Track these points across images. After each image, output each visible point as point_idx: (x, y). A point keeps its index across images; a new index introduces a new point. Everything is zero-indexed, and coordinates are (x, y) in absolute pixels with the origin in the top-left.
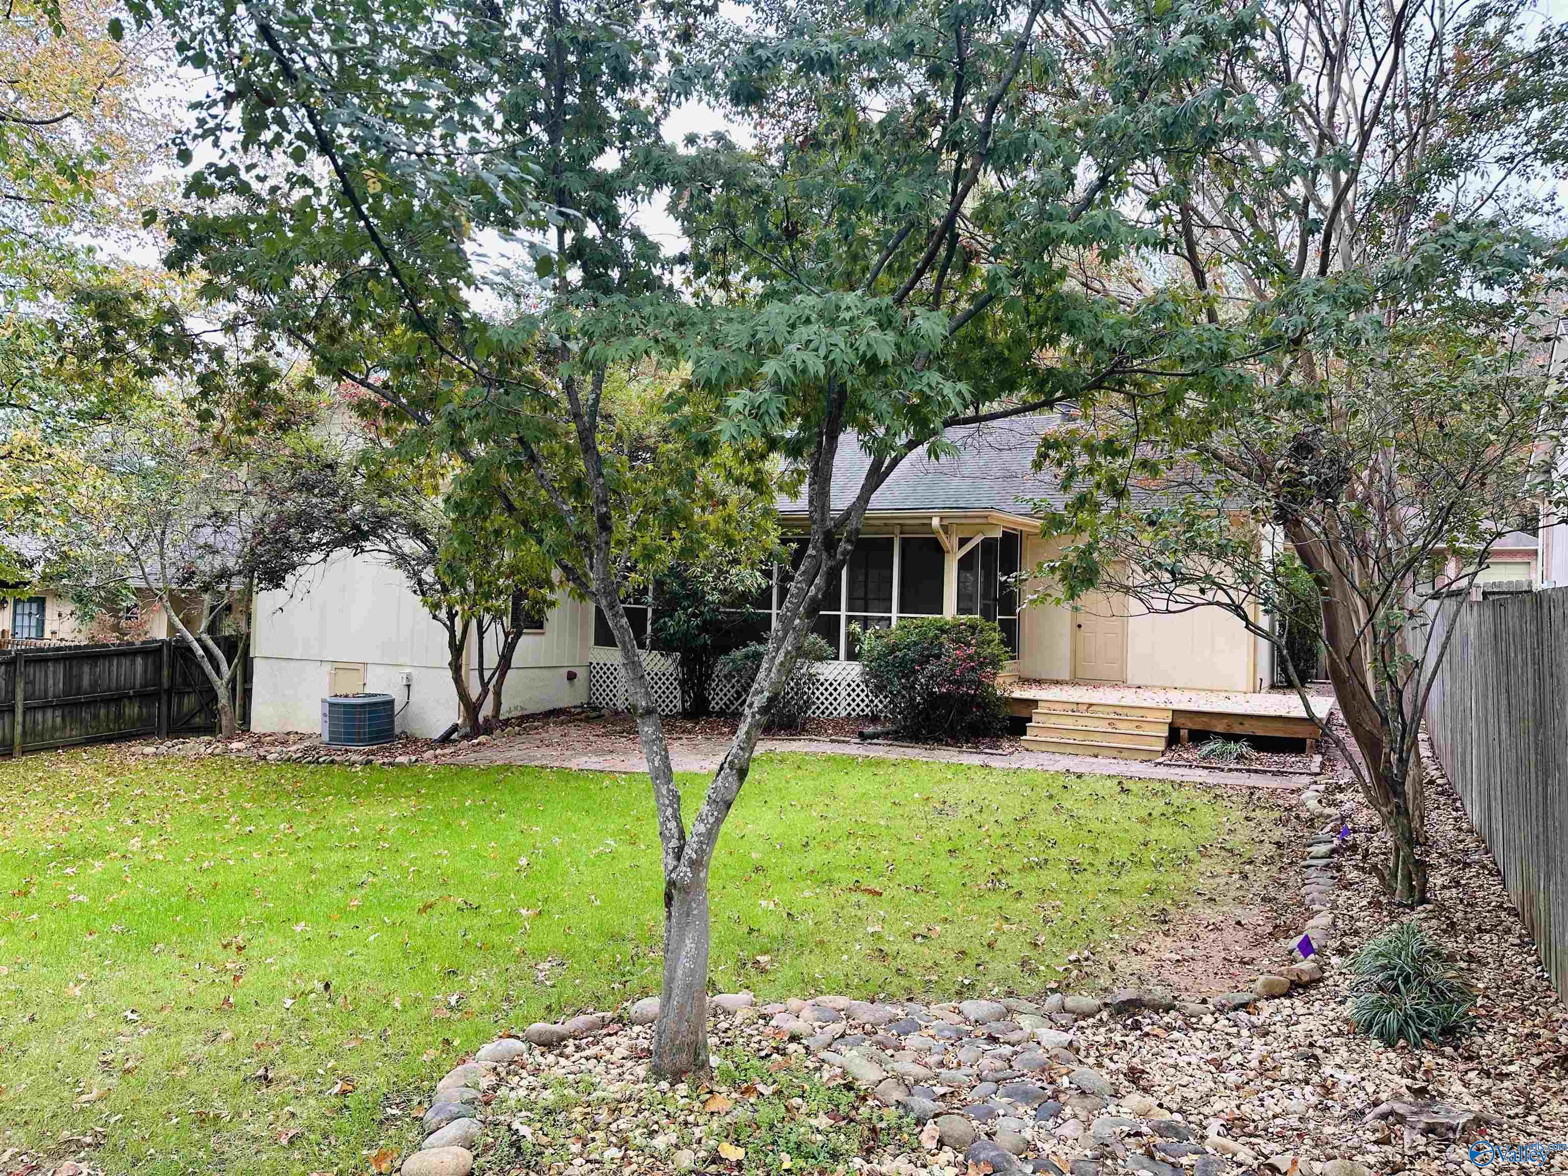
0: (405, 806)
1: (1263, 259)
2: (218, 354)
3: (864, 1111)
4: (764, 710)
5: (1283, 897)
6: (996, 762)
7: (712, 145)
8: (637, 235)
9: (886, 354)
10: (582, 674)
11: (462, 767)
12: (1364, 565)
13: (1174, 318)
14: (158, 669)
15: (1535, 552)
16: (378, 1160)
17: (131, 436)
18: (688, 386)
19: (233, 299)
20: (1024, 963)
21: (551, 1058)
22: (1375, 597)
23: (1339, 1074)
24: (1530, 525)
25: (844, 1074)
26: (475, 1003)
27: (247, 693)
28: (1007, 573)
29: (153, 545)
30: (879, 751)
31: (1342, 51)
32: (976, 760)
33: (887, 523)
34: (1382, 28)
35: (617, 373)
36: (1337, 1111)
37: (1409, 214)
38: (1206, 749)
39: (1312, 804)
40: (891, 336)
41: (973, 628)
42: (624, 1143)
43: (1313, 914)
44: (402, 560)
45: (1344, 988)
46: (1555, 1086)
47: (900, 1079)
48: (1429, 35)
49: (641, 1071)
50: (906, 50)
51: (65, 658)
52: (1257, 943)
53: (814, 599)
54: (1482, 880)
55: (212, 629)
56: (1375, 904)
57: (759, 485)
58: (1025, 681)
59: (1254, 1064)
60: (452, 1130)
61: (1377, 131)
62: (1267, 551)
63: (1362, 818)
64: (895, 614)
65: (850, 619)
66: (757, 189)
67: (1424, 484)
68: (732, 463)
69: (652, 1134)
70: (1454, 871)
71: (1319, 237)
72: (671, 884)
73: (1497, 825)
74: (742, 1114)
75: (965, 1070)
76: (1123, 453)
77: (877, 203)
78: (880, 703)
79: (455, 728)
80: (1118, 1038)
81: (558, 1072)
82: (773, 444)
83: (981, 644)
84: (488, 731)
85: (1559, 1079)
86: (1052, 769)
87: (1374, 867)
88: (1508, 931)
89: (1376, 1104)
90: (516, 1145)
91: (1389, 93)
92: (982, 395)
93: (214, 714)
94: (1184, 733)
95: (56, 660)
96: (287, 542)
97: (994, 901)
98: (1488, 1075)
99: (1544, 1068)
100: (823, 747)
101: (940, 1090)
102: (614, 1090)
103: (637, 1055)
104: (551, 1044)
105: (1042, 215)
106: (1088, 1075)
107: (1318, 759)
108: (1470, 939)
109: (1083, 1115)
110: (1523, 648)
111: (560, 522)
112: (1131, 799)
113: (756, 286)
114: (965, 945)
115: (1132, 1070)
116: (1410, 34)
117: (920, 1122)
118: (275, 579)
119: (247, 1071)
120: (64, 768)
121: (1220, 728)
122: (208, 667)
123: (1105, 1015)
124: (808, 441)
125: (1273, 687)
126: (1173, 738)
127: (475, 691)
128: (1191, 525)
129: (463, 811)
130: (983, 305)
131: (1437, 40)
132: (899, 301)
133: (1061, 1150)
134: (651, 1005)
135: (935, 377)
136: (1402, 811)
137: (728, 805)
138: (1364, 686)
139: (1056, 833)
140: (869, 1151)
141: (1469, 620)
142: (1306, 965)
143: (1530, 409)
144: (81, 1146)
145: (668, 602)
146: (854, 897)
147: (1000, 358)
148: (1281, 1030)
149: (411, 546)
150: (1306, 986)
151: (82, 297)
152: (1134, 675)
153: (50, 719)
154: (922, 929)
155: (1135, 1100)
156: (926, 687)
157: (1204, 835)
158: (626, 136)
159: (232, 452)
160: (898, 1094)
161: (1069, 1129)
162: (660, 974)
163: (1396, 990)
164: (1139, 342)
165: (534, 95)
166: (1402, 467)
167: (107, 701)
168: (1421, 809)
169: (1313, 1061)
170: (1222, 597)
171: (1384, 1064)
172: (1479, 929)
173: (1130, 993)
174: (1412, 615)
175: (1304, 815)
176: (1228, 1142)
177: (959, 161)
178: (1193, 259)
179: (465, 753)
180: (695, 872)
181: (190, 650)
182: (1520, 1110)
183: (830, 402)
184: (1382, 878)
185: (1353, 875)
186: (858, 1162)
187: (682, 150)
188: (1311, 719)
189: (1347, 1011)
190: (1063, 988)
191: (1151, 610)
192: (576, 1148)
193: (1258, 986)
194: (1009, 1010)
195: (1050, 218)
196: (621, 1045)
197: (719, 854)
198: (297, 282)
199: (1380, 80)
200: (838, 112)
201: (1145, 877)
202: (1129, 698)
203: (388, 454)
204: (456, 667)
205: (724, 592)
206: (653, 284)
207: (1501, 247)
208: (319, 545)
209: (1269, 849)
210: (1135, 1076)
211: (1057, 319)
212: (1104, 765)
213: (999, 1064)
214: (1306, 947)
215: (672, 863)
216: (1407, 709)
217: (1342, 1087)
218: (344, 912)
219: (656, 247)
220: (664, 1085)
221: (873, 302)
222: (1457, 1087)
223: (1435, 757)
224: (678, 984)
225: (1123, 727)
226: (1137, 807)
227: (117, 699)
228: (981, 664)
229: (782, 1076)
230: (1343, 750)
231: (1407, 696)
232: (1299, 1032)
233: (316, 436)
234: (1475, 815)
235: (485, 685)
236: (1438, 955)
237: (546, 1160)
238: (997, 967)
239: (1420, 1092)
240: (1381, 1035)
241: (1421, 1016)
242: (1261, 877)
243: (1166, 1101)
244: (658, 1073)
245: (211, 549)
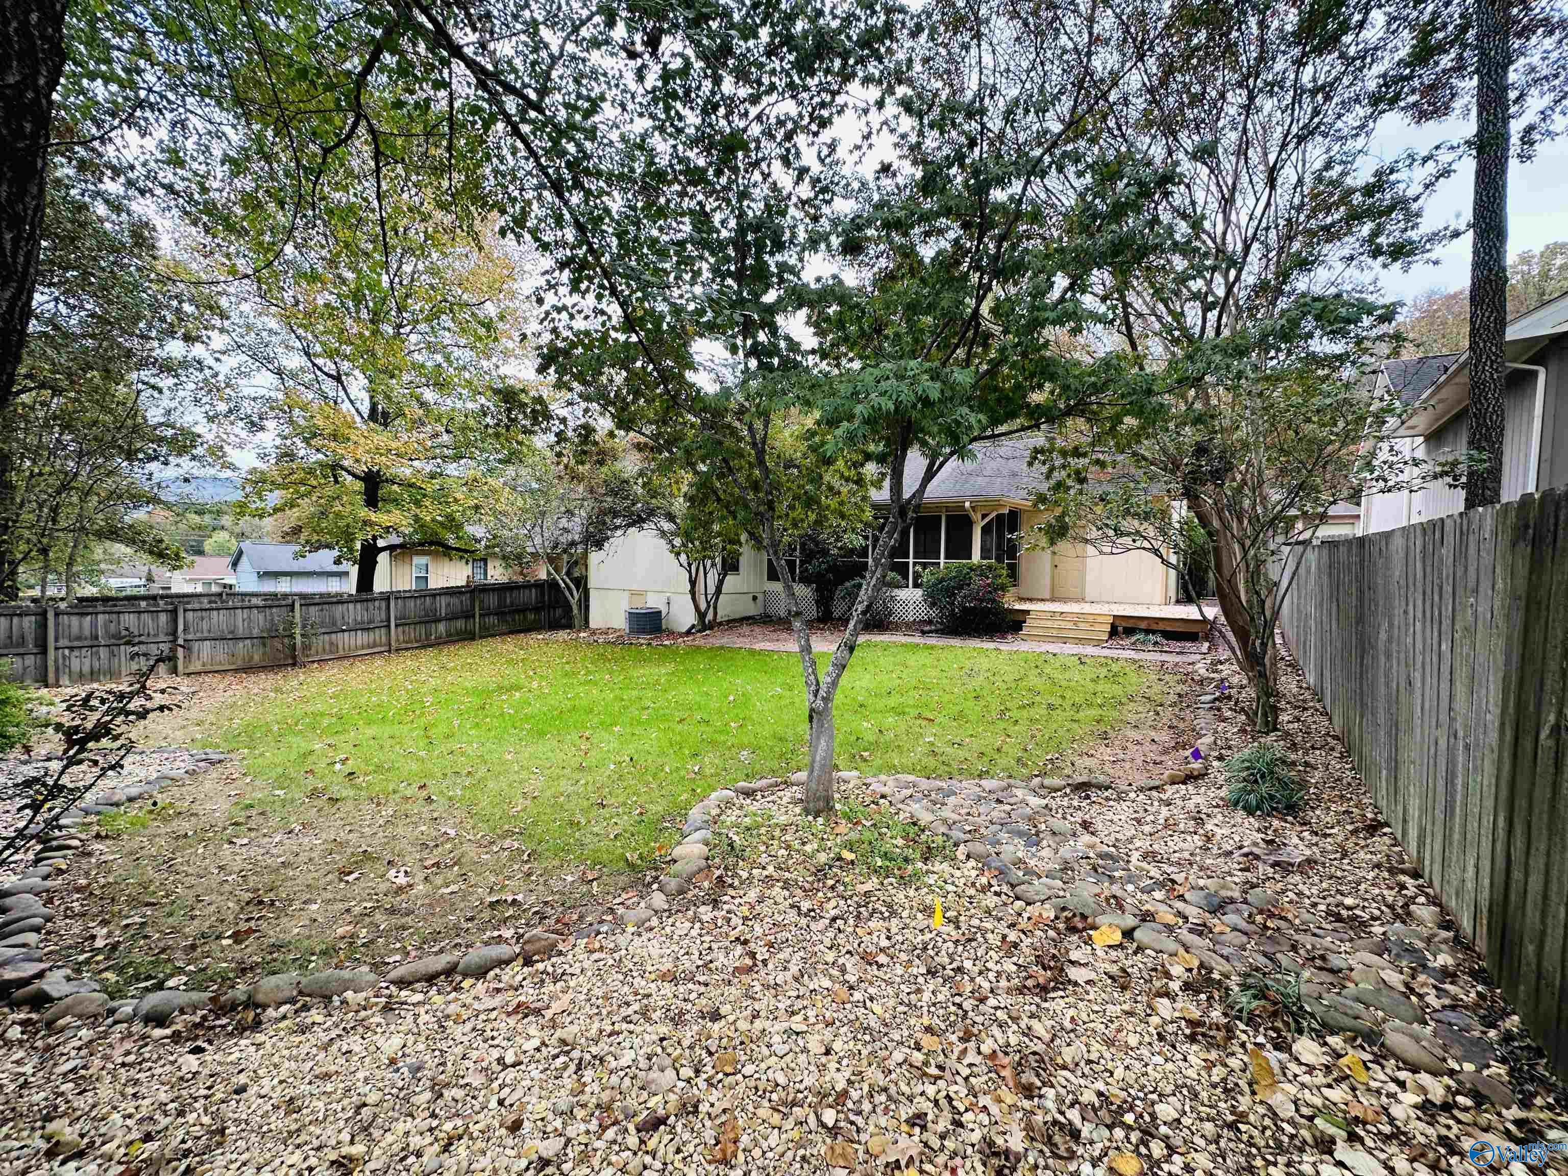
0: (670, 667)
1: (1177, 333)
2: (563, 421)
3: (923, 837)
4: (864, 613)
5: (1181, 725)
6: (1003, 647)
7: (830, 282)
8: (788, 338)
9: (935, 395)
10: (760, 597)
11: (698, 648)
12: (1240, 522)
13: (1118, 369)
14: (543, 594)
15: (1358, 517)
16: (660, 849)
17: (523, 472)
18: (818, 423)
19: (571, 390)
20: (1019, 760)
21: (749, 801)
22: (1248, 543)
23: (1216, 829)
24: (1355, 496)
25: (912, 817)
26: (708, 771)
27: (587, 608)
28: (1012, 532)
29: (537, 529)
30: (932, 641)
31: (1232, 194)
32: (991, 645)
33: (938, 506)
34: (1260, 178)
35: (777, 421)
36: (1215, 851)
37: (1277, 299)
38: (1134, 639)
39: (1202, 671)
40: (938, 385)
41: (990, 568)
42: (788, 847)
43: (1201, 736)
44: (663, 534)
45: (1221, 779)
46: (1363, 843)
47: (945, 821)
48: (1294, 179)
49: (798, 810)
50: (947, 212)
51: (498, 589)
52: (1165, 752)
53: (893, 547)
54: (1316, 718)
55: (568, 574)
56: (1243, 731)
57: (859, 481)
58: (1022, 599)
59: (1162, 821)
60: (698, 835)
61: (1256, 246)
62: (1175, 517)
63: (1235, 680)
64: (942, 560)
65: (915, 564)
66: (858, 305)
67: (1283, 472)
68: (842, 469)
69: (804, 844)
70: (1296, 713)
71: (1216, 312)
72: (812, 710)
73: (1327, 685)
74: (854, 836)
75: (983, 817)
76: (1085, 455)
77: (930, 309)
78: (934, 613)
79: (693, 626)
80: (1075, 803)
81: (751, 808)
82: (868, 457)
83: (995, 577)
84: (711, 628)
85: (1365, 839)
86: (1038, 650)
87: (1242, 709)
88: (1333, 749)
89: (1241, 848)
90: (731, 845)
91: (1264, 221)
92: (995, 421)
93: (571, 618)
94: (1120, 629)
95: (493, 590)
96: (604, 523)
97: (1002, 725)
98: (1316, 834)
99: (1355, 832)
100: (900, 638)
101: (968, 828)
102: (783, 820)
103: (795, 802)
104: (749, 793)
105: (1033, 308)
106: (1057, 823)
107: (1206, 645)
108: (1306, 753)
109: (1054, 845)
110: (1350, 571)
111: (746, 506)
112: (1086, 668)
113: (857, 365)
114: (983, 749)
115: (1085, 822)
116: (1280, 181)
117: (956, 845)
118: (599, 545)
119: (592, 800)
120: (500, 646)
121: (1143, 625)
122: (567, 594)
123: (1068, 790)
124: (890, 455)
125: (1178, 602)
126: (1114, 632)
127: (703, 606)
128: (1127, 501)
129: (699, 671)
130: (997, 365)
131: (1300, 182)
132: (944, 364)
133: (1039, 864)
134: (802, 776)
135: (965, 410)
136: (1262, 675)
137: (844, 667)
138: (1239, 598)
139: (1041, 687)
140: (927, 859)
141: (1311, 556)
142: (1197, 765)
143: (1362, 419)
144: (514, 833)
145: (808, 556)
146: (918, 722)
147: (1007, 397)
148: (1179, 803)
149: (667, 526)
150: (1196, 778)
151: (497, 392)
152: (1090, 593)
153: (492, 620)
154: (958, 740)
155: (1086, 838)
156: (961, 604)
157: (1130, 690)
158: (782, 280)
159: (575, 477)
160: (943, 829)
161: (1046, 853)
162: (807, 760)
163: (1256, 781)
164: (1094, 384)
165: (728, 259)
166: (1268, 460)
167: (518, 611)
168: (1275, 674)
169: (1199, 821)
170: (1146, 544)
171: (1246, 824)
172: (1313, 747)
173: (1084, 779)
174: (1273, 553)
175: (1197, 678)
176: (1144, 865)
177: (981, 278)
178: (1129, 335)
179: (699, 640)
180: (826, 704)
181: (558, 585)
182: (1338, 855)
183: (903, 427)
184: (1247, 714)
185: (1228, 714)
186: (920, 865)
187: (813, 286)
188: (1205, 621)
189: (1223, 793)
190: (1043, 774)
191: (1101, 553)
192: (763, 848)
193: (1165, 777)
194: (1009, 786)
195: (1038, 309)
196: (787, 795)
197: (838, 697)
198: (604, 379)
199: (1258, 213)
200: (906, 256)
201: (1095, 712)
202: (1087, 608)
203: (653, 471)
204: (693, 592)
205: (840, 549)
206: (797, 365)
207: (1343, 310)
208: (620, 527)
209: (1173, 698)
210: (1086, 825)
211: (1042, 373)
212: (1070, 649)
213: (1003, 815)
214: (1196, 755)
215: (812, 698)
216: (1268, 614)
217: (1218, 837)
218: (639, 723)
219: (798, 344)
220: (810, 818)
221: (927, 365)
222: (1295, 840)
223: (1285, 644)
224: (817, 766)
225: (1082, 626)
226: (1090, 673)
227: (523, 610)
228: (995, 590)
229: (877, 817)
230: (1224, 637)
231: (1268, 604)
232: (1190, 805)
233: (618, 465)
234: (1311, 679)
235: (708, 603)
236: (1284, 762)
237: (746, 854)
238: (1003, 761)
239: (1270, 842)
240: (1244, 808)
241: (1272, 797)
242: (1167, 714)
243: (1105, 840)
244: (807, 812)
245: (566, 530)
